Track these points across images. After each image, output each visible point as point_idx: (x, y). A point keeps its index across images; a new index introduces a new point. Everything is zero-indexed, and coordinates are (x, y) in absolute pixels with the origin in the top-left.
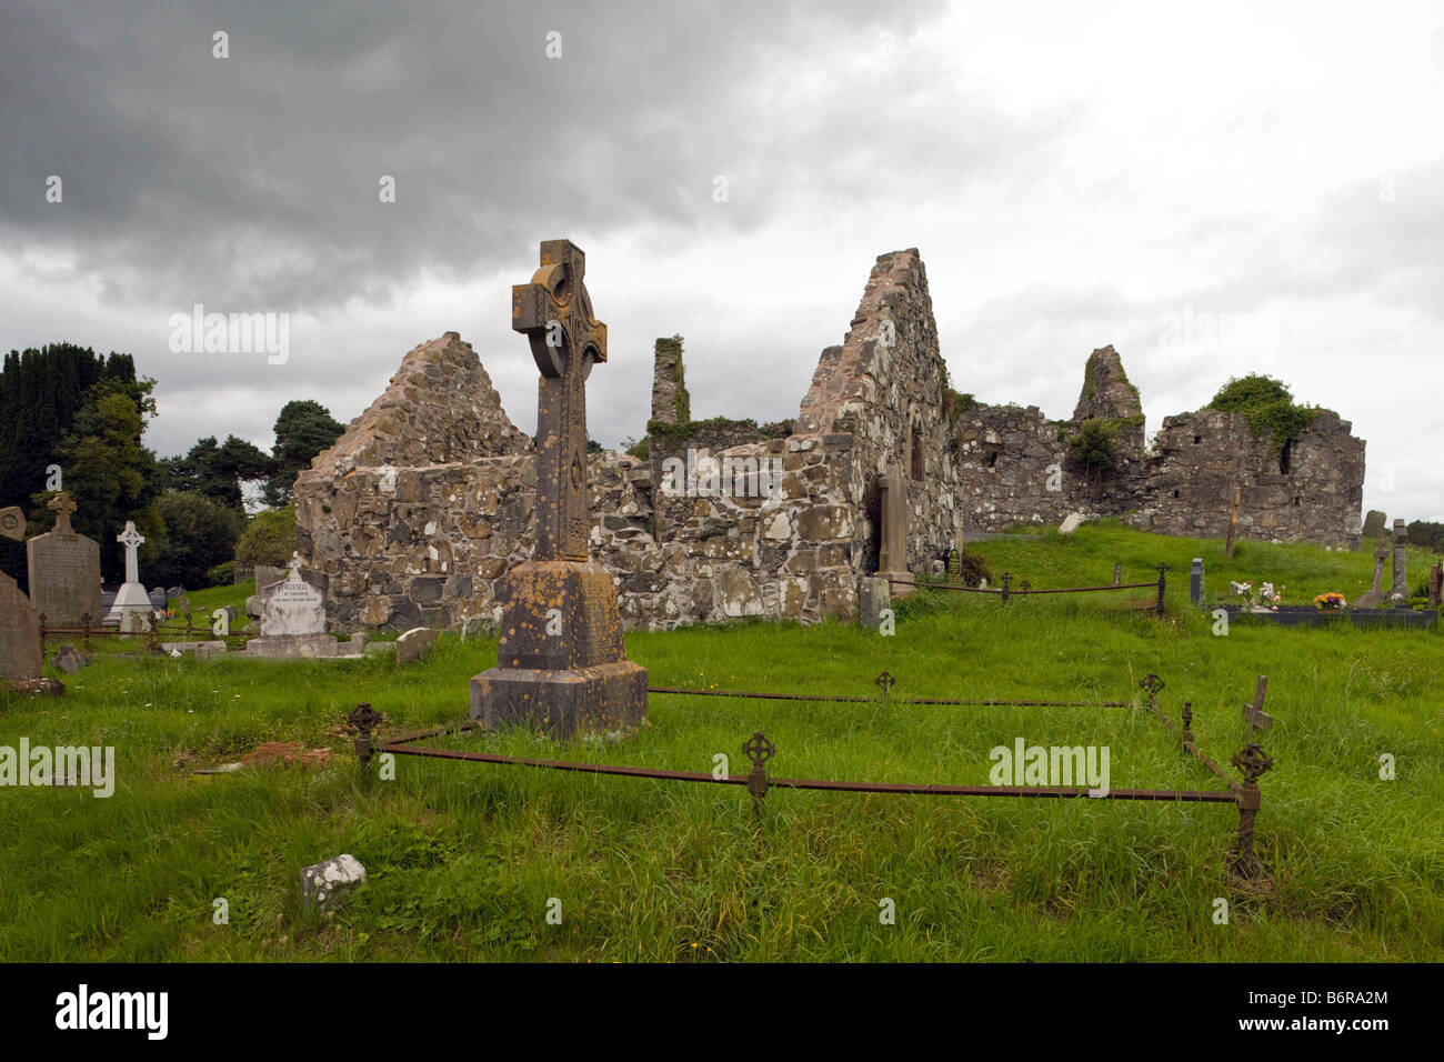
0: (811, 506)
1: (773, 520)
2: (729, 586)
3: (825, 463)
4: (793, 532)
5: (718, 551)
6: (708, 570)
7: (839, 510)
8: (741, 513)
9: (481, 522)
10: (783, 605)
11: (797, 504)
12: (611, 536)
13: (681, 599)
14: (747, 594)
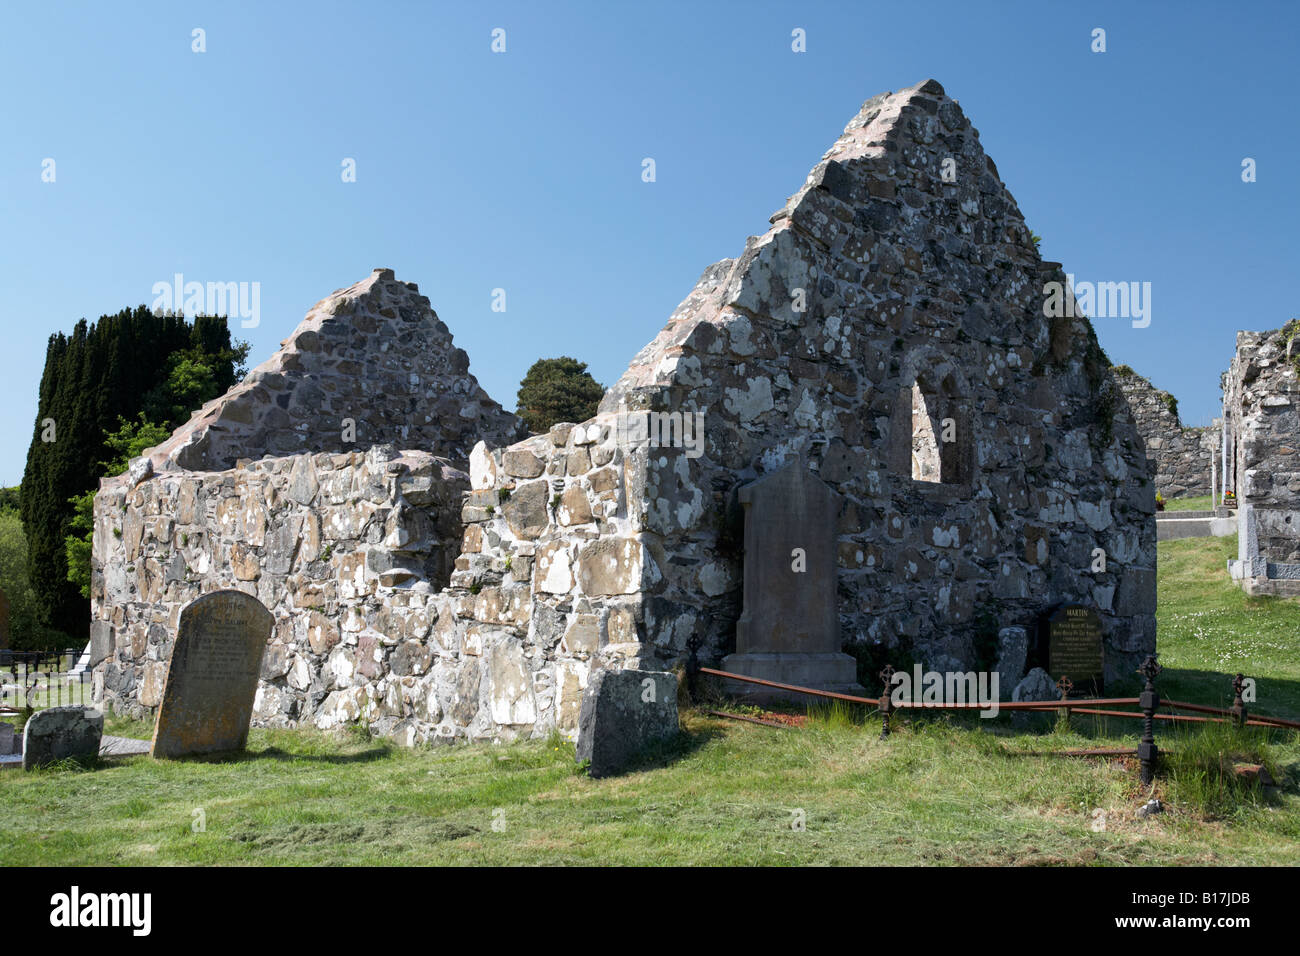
0: (597, 537)
1: (551, 560)
2: (498, 672)
3: (615, 464)
4: (574, 583)
5: (489, 612)
6: (476, 641)
7: (628, 546)
8: (515, 548)
9: (251, 555)
10: (559, 708)
11: (580, 533)
12: (375, 582)
13: (447, 689)
14: (518, 688)
